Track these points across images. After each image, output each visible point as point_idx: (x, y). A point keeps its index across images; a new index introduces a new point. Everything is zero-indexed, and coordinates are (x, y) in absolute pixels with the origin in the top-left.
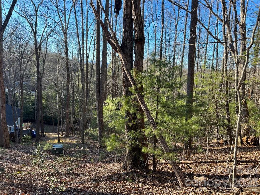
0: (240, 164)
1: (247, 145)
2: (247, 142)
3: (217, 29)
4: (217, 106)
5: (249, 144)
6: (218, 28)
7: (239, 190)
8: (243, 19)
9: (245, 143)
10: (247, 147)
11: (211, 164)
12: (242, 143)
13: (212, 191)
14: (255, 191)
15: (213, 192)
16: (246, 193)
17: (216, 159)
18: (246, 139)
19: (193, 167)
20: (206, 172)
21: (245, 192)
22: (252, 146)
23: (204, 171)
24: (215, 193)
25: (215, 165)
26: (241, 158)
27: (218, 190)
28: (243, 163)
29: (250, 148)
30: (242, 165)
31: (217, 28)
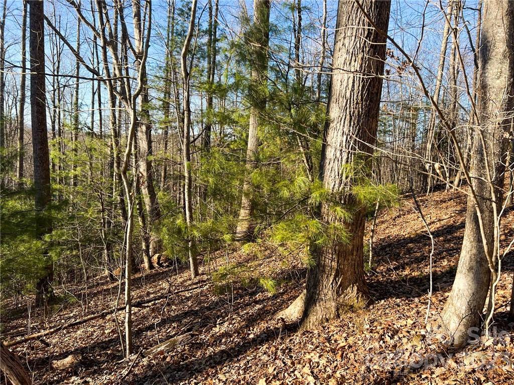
0: (145, 307)
1: (159, 268)
2: (158, 263)
3: (95, 53)
4: (102, 205)
5: (163, 266)
6: (97, 52)
7: (137, 358)
8: (140, 44)
9: (156, 265)
10: (160, 273)
11: (94, 321)
12: (151, 266)
13: (89, 379)
14: (163, 349)
15: (91, 380)
16: (149, 358)
17: (104, 309)
18: (158, 258)
19: (54, 340)
20: (81, 343)
21: (147, 358)
22: (167, 269)
23: (78, 340)
24: (95, 381)
25: (101, 321)
26: (148, 294)
27: (101, 372)
28: (150, 304)
29: (163, 273)
30: (148, 307)
31: (95, 51)
